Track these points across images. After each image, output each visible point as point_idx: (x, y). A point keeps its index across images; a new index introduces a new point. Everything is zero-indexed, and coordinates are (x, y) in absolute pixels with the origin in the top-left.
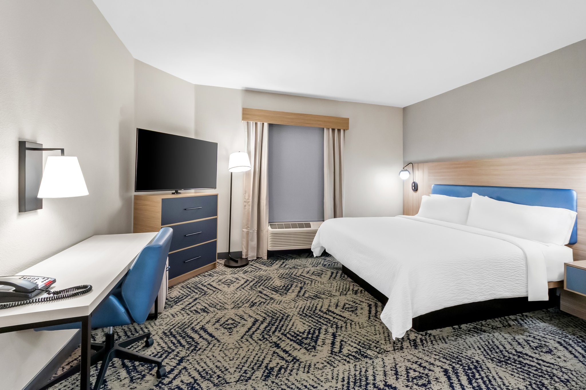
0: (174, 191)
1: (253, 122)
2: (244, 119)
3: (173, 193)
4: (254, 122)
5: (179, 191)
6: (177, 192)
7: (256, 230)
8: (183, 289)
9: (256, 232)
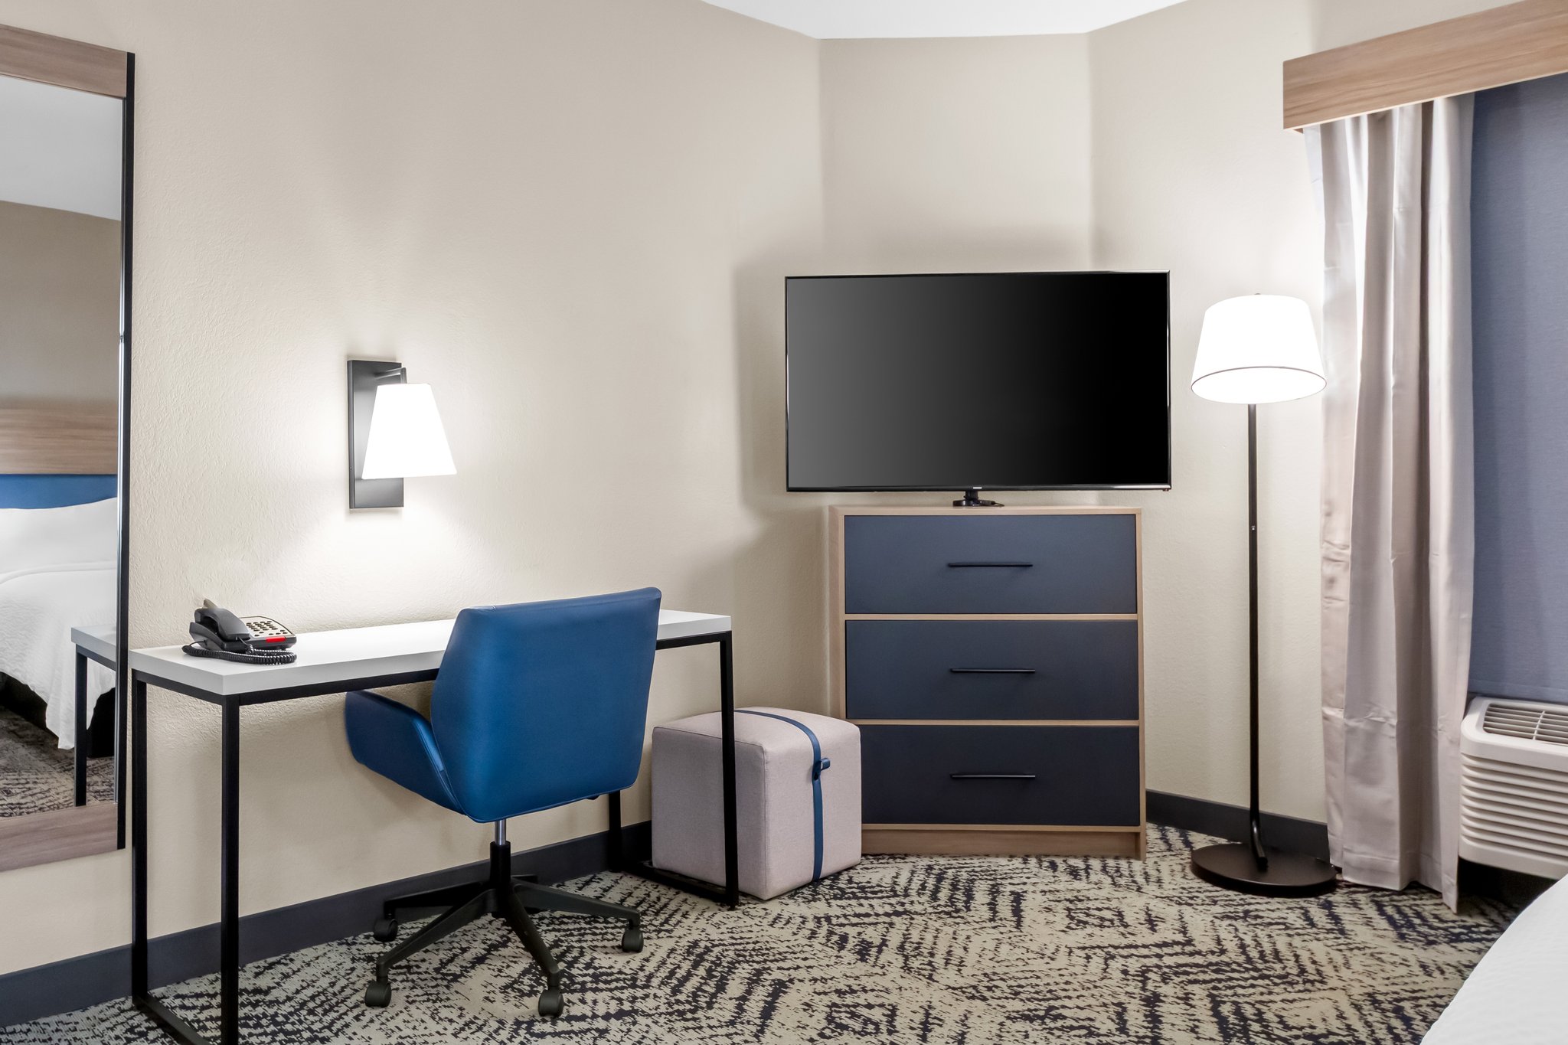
0: (960, 496)
1: (1357, 121)
2: (1293, 116)
3: (957, 504)
4: (1364, 116)
5: (982, 496)
6: (972, 499)
7: (1394, 722)
9: (1394, 733)
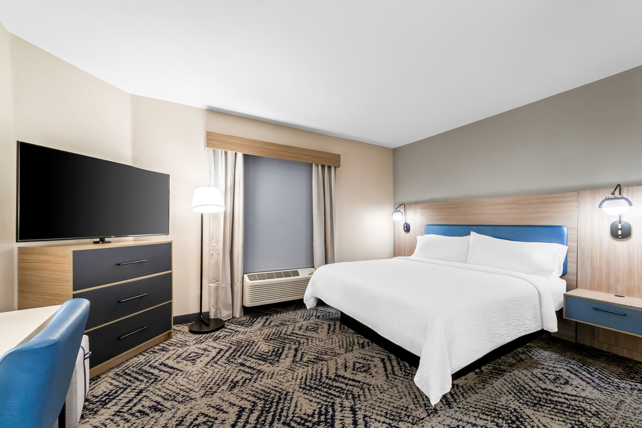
8: (117, 377)
